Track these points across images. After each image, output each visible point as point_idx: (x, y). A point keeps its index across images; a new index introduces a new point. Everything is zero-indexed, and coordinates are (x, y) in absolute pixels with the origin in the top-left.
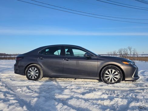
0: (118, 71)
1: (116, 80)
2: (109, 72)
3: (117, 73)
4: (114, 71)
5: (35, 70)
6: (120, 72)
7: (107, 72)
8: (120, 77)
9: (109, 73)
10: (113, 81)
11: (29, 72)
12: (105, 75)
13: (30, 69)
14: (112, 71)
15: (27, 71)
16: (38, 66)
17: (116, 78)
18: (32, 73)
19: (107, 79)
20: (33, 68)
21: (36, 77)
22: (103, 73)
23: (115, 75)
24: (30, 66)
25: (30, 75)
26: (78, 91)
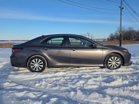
0: (120, 58)
3: (118, 60)
4: (116, 58)
7: (110, 60)
8: (121, 63)
10: (115, 67)
11: (31, 63)
12: (109, 62)
13: (33, 61)
15: (30, 63)
16: (43, 57)
17: (117, 64)
18: (36, 65)
19: (110, 65)
20: (37, 60)
21: (40, 69)
22: (107, 60)
23: (117, 62)
24: (33, 57)
25: (34, 67)
26: (98, 79)
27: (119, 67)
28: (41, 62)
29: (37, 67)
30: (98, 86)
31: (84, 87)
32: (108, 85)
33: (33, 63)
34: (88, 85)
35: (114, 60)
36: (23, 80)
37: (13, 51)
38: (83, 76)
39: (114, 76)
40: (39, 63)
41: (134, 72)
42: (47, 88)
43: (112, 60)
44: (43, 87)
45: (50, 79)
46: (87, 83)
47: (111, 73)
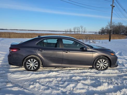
0: (107, 61)
3: (106, 62)
4: (104, 60)
7: (99, 62)
8: (108, 65)
10: (103, 68)
11: (27, 63)
12: (97, 64)
13: (29, 61)
15: (25, 63)
16: (38, 58)
17: (105, 66)
18: (32, 65)
19: (98, 67)
21: (35, 68)
22: (96, 62)
23: (104, 64)
25: (29, 67)
26: (86, 82)
27: (106, 69)
28: (36, 62)
29: (32, 67)
30: (86, 91)
31: (73, 91)
32: (95, 89)
33: (29, 62)
34: (77, 89)
35: (102, 62)
36: (19, 79)
37: (11, 51)
38: (73, 78)
40: (34, 63)
41: (119, 74)
42: (40, 91)
43: (101, 62)
44: (37, 89)
45: (44, 79)
46: (76, 87)
47: (99, 75)
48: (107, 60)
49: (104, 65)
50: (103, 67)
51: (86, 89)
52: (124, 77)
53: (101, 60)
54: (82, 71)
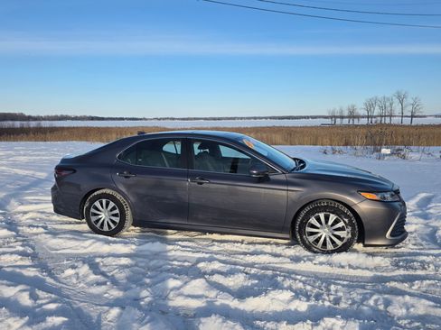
0: (346, 220)
1: (339, 243)
2: (318, 219)
3: (341, 224)
4: (333, 217)
5: (110, 207)
6: (350, 221)
7: (313, 220)
8: (350, 236)
9: (321, 223)
10: (330, 247)
11: (93, 210)
12: (309, 229)
13: (97, 204)
14: (327, 218)
15: (88, 209)
16: (119, 197)
17: (338, 237)
18: (104, 216)
19: (312, 239)
20: (104, 201)
21: (113, 227)
22: (301, 222)
23: (336, 230)
24: (95, 193)
25: (98, 221)
28: (114, 209)
32: (234, 303)
33: (96, 208)
35: (327, 222)
39: (299, 277)
40: (111, 210)
46: (181, 290)
48: (347, 216)
49: (336, 233)
50: (333, 242)
51: (205, 300)
52: (393, 284)
53: (322, 216)
54: (252, 248)
